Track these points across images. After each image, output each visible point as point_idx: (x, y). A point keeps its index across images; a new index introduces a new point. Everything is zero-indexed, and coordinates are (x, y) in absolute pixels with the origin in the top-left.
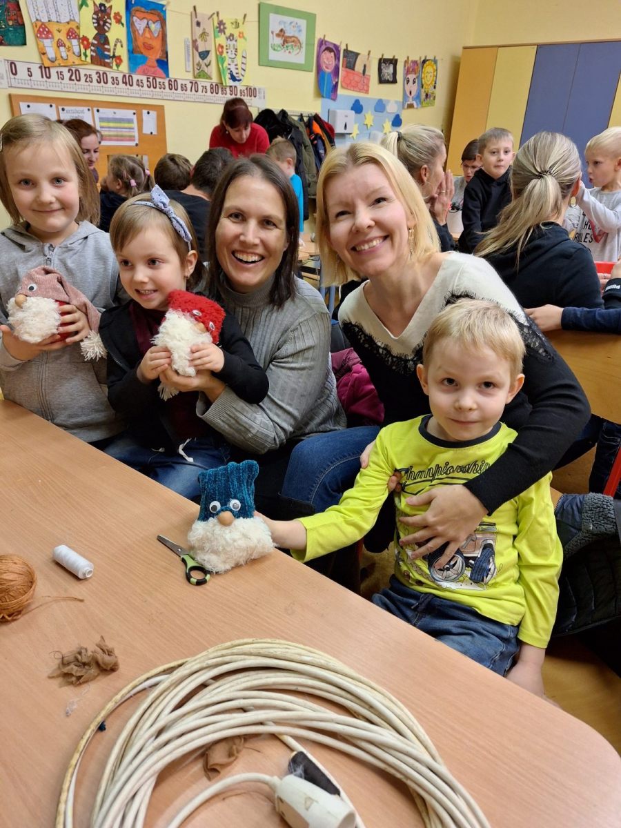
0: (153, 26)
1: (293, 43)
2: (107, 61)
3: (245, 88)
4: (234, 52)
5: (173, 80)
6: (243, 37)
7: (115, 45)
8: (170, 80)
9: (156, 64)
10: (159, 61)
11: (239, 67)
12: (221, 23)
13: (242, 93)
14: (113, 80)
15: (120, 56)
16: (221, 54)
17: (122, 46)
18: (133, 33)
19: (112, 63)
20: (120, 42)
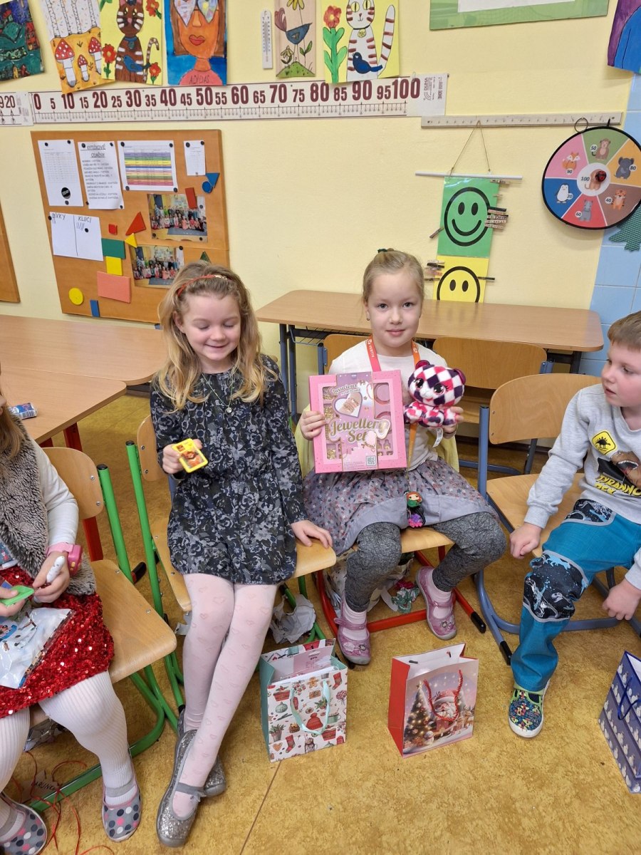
0: (205, 6)
3: (390, 82)
4: (365, 15)
5: (239, 87)
7: (149, 49)
8: (235, 88)
9: (208, 65)
10: (213, 61)
11: (378, 43)
13: (382, 93)
14: (148, 100)
15: (156, 63)
16: (332, 24)
17: (158, 49)
18: (174, 24)
19: (146, 76)
20: (155, 43)
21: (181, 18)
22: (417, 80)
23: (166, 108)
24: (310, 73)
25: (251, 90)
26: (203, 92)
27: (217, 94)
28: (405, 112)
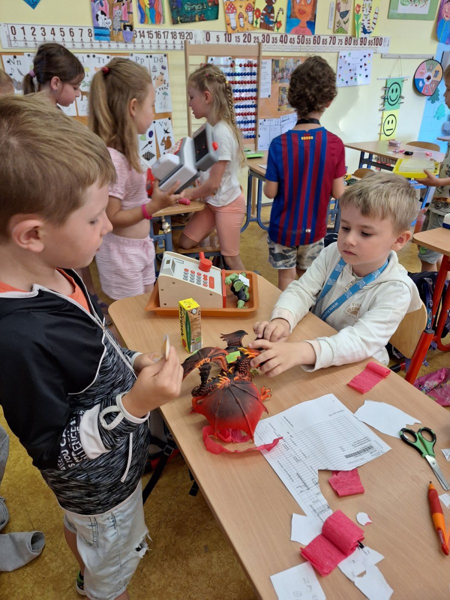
2: (271, 25)
3: (373, 39)
4: (368, 10)
5: (317, 36)
7: (278, 13)
9: (306, 25)
10: (308, 23)
11: (371, 21)
13: (370, 43)
14: (273, 40)
15: (280, 21)
16: (358, 12)
17: (283, 14)
18: (293, 3)
19: (274, 27)
20: (282, 11)
22: (382, 38)
23: (282, 45)
24: (346, 32)
25: (322, 38)
27: (307, 39)
28: (377, 51)
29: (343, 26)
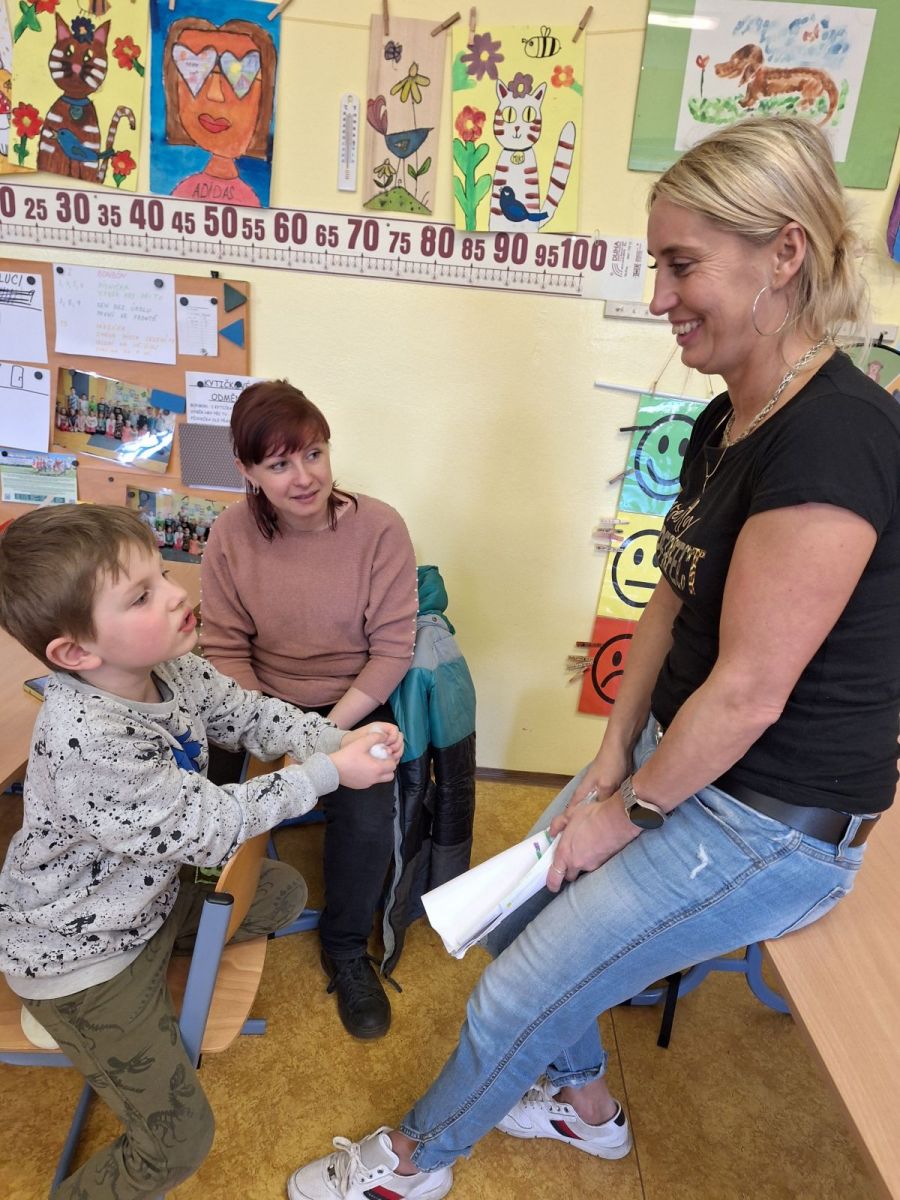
0: (234, 69)
1: (796, 94)
3: (558, 241)
4: (525, 130)
5: (290, 215)
6: (571, 82)
7: (114, 125)
8: (281, 216)
9: (234, 170)
10: (243, 163)
11: (544, 177)
12: (480, 43)
13: (543, 257)
14: (105, 214)
15: (127, 153)
16: (471, 136)
17: (133, 127)
18: (170, 90)
19: (105, 171)
20: (128, 116)
21: (185, 80)
22: (603, 244)
23: (142, 232)
24: (424, 209)
25: (313, 223)
26: (219, 215)
27: (245, 220)
28: (579, 290)
29: (410, 184)
